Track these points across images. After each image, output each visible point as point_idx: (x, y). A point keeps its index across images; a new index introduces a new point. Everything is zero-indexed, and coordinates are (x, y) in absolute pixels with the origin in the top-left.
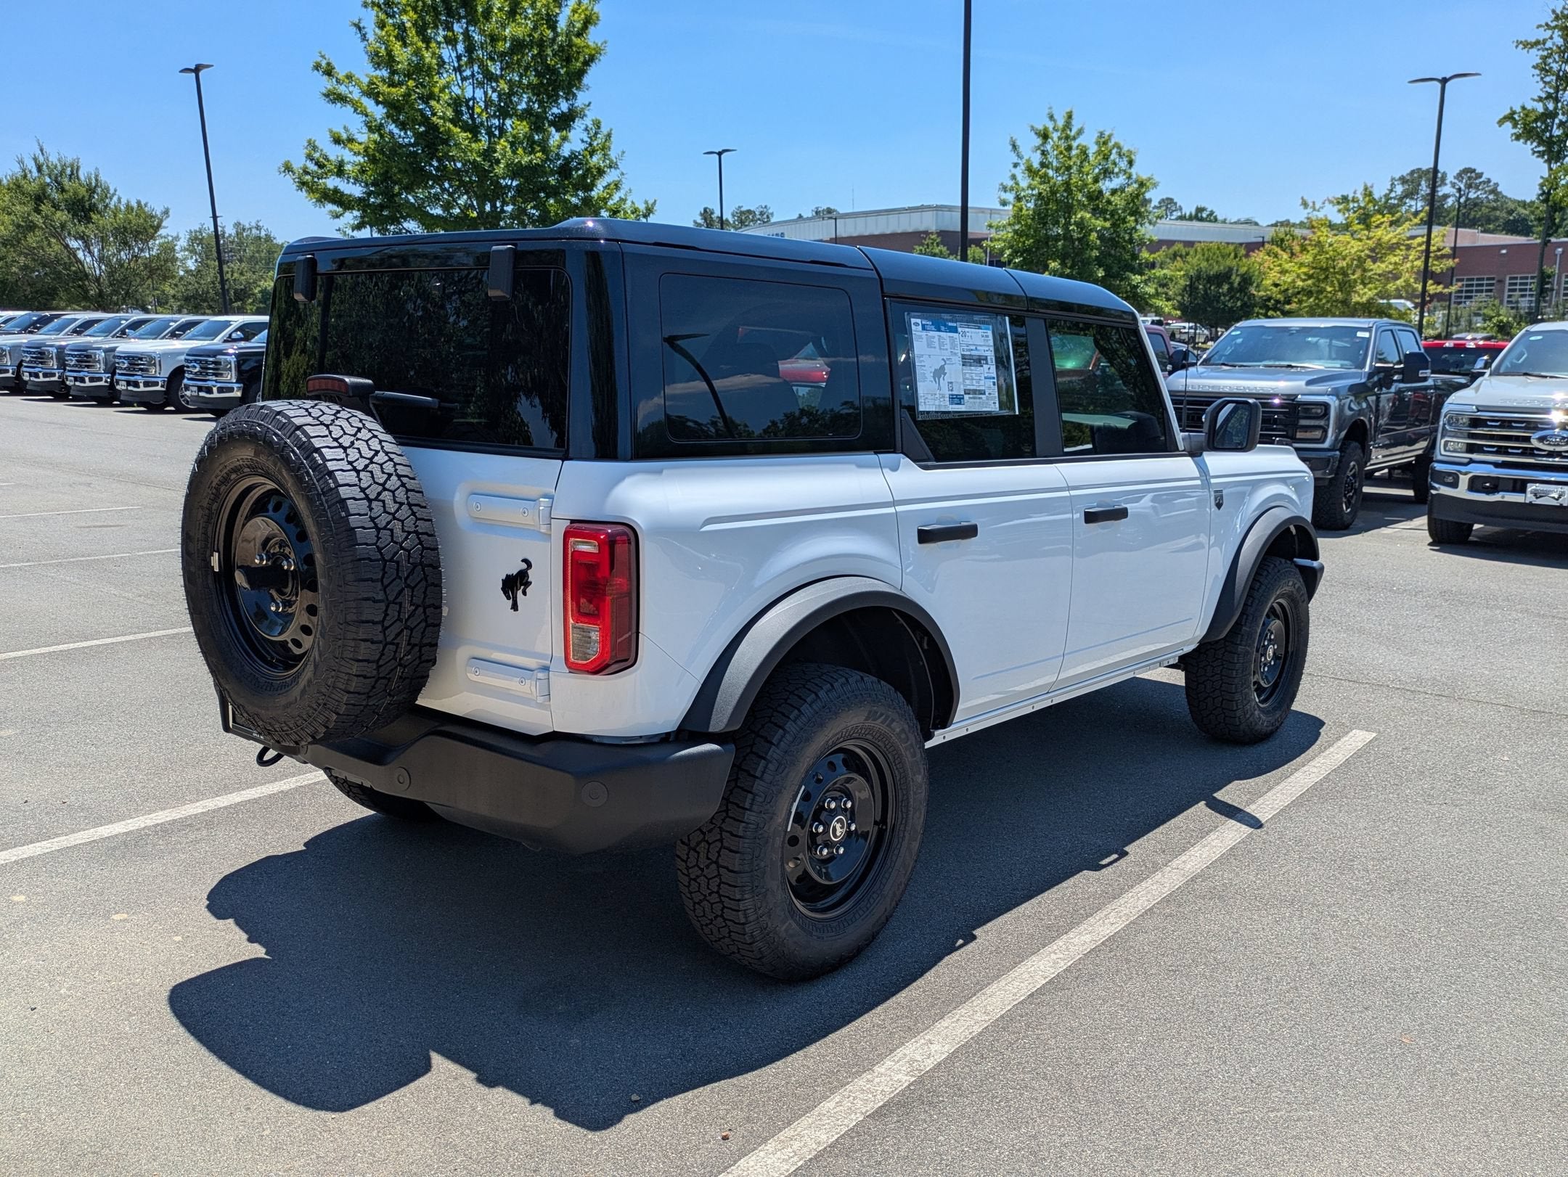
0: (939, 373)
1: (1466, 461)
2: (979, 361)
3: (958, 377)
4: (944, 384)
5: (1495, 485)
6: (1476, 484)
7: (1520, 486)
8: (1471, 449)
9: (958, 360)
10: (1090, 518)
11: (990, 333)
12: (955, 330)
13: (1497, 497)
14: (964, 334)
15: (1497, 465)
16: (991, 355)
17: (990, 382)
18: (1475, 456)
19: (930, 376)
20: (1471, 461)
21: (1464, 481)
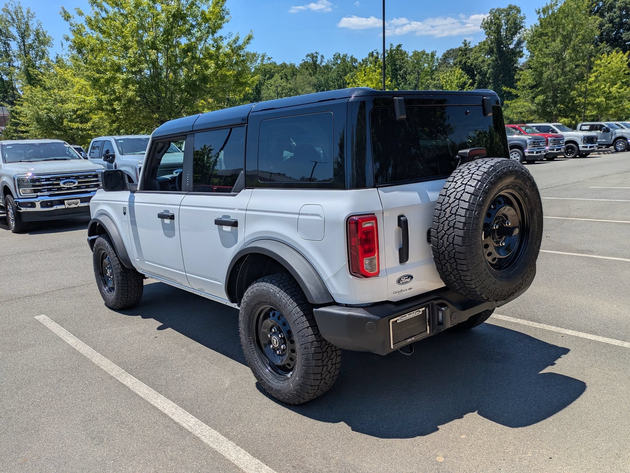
1: (36, 196)
5: (52, 204)
6: (44, 204)
7: (62, 202)
8: (35, 191)
13: (54, 208)
15: (50, 196)
18: (39, 194)
20: (37, 196)
21: (38, 204)
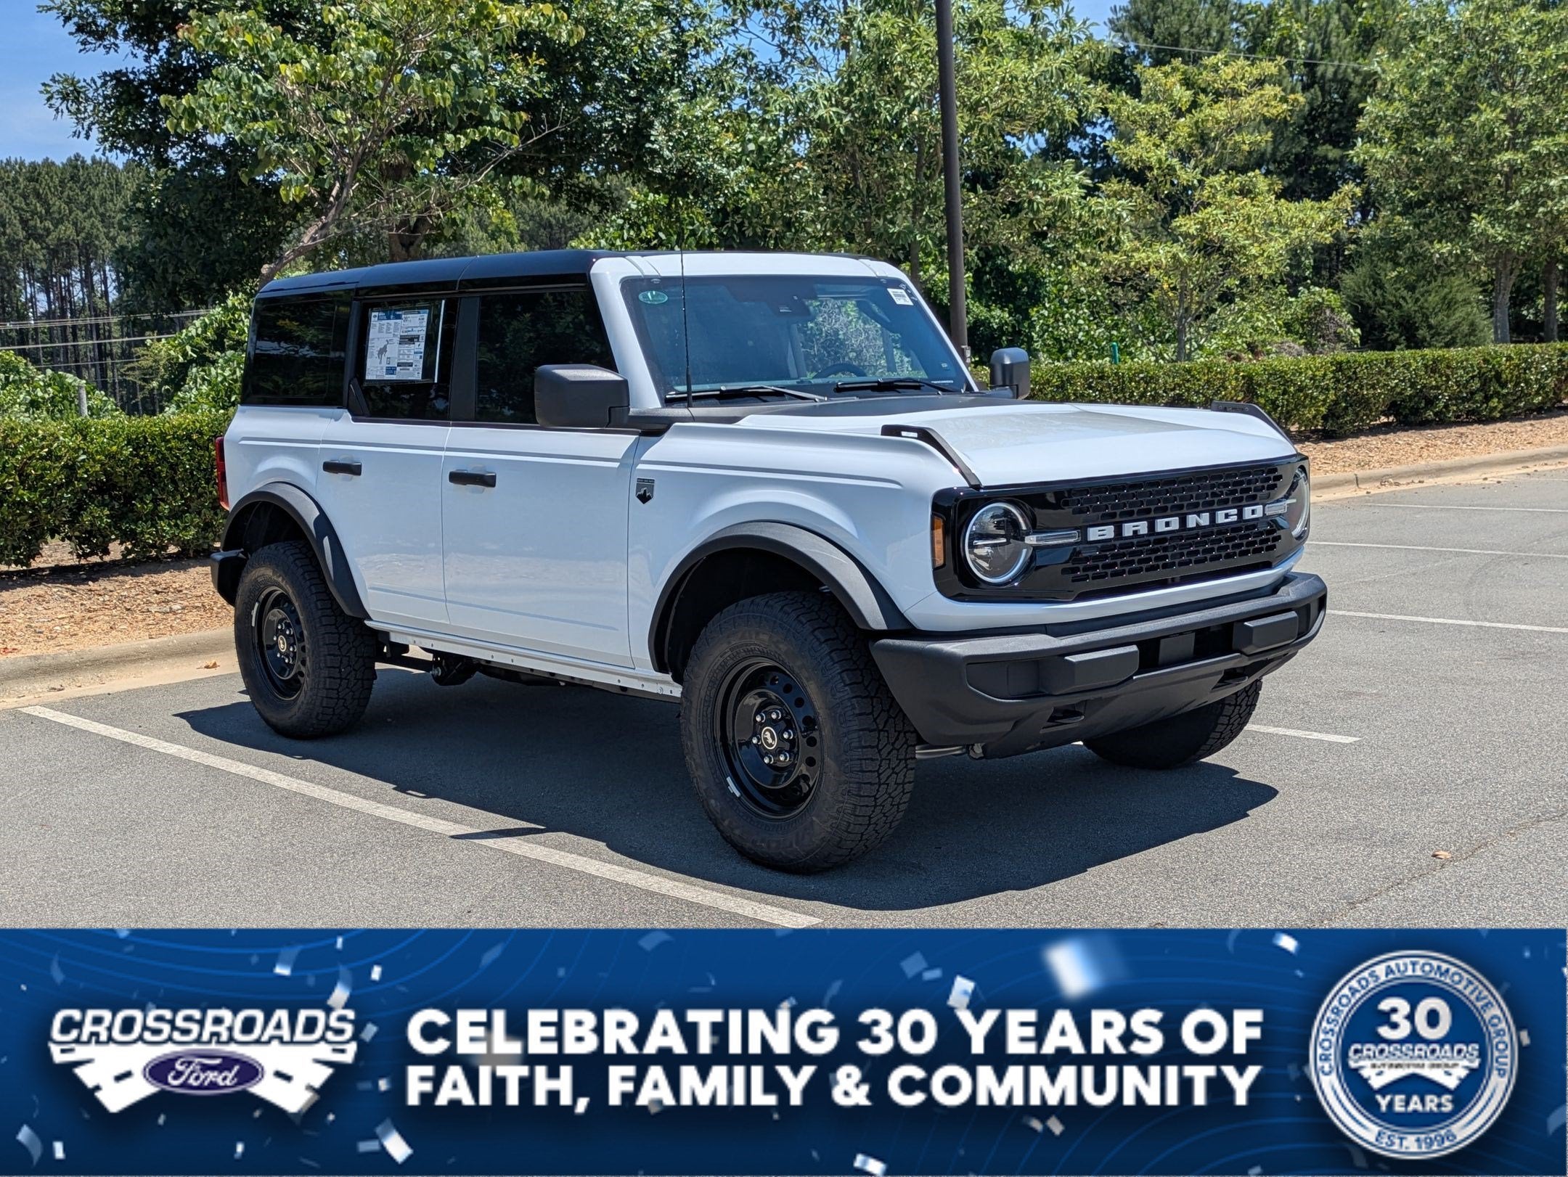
0: (383, 351)
2: (412, 340)
3: (396, 352)
4: (384, 359)
9: (397, 340)
10: (457, 478)
11: (426, 316)
12: (399, 317)
14: (406, 320)
16: (423, 334)
17: (418, 356)
19: (376, 354)
